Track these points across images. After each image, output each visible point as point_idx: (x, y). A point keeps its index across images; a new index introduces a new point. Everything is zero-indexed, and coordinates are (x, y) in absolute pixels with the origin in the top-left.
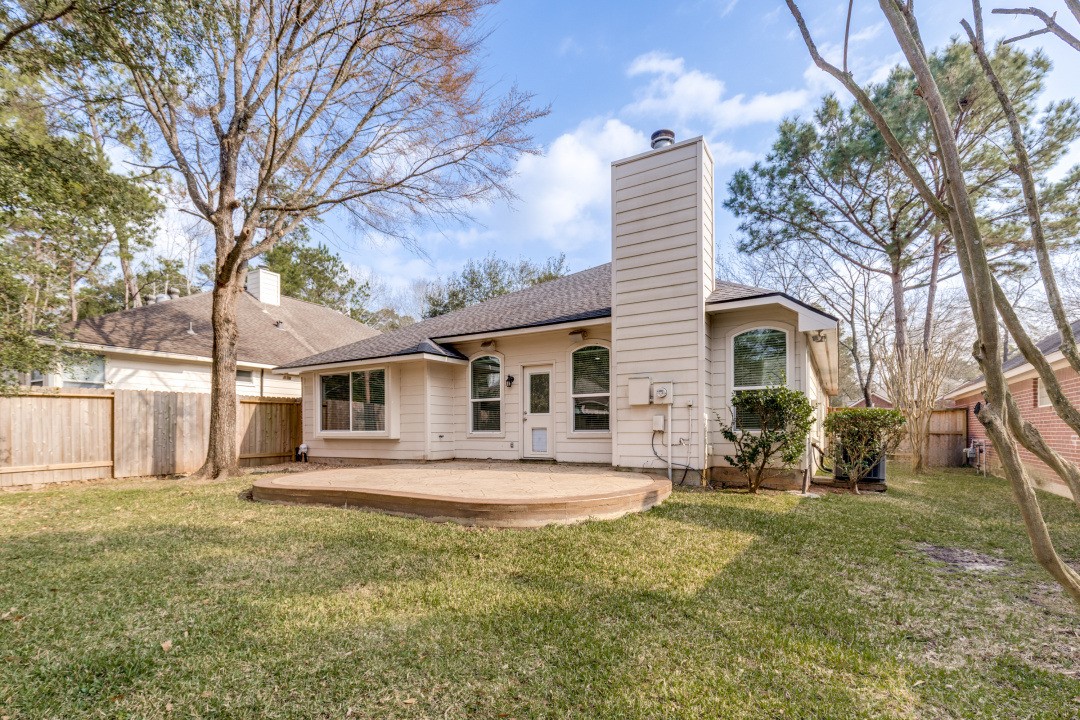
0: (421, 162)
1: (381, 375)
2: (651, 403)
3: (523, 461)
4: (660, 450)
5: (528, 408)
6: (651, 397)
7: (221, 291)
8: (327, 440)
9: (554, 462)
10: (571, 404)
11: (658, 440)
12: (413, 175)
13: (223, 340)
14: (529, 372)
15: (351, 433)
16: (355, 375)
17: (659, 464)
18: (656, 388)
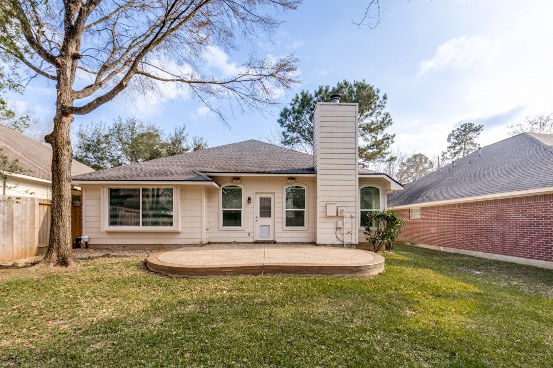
0: (241, 75)
1: (171, 191)
2: (337, 215)
3: (256, 243)
4: (339, 236)
5: (258, 215)
6: (337, 212)
7: (64, 119)
8: (109, 233)
9: (275, 242)
10: (285, 213)
11: (338, 232)
12: (235, 81)
13: (65, 157)
14: (259, 196)
15: (140, 228)
16: (144, 190)
17: (339, 242)
18: (339, 209)
